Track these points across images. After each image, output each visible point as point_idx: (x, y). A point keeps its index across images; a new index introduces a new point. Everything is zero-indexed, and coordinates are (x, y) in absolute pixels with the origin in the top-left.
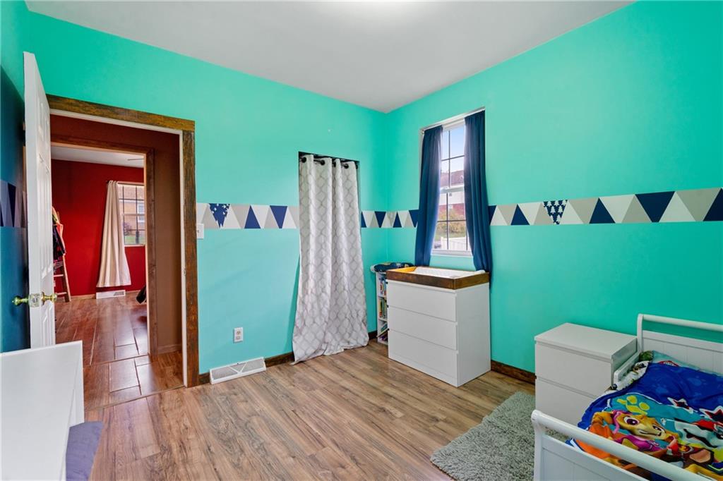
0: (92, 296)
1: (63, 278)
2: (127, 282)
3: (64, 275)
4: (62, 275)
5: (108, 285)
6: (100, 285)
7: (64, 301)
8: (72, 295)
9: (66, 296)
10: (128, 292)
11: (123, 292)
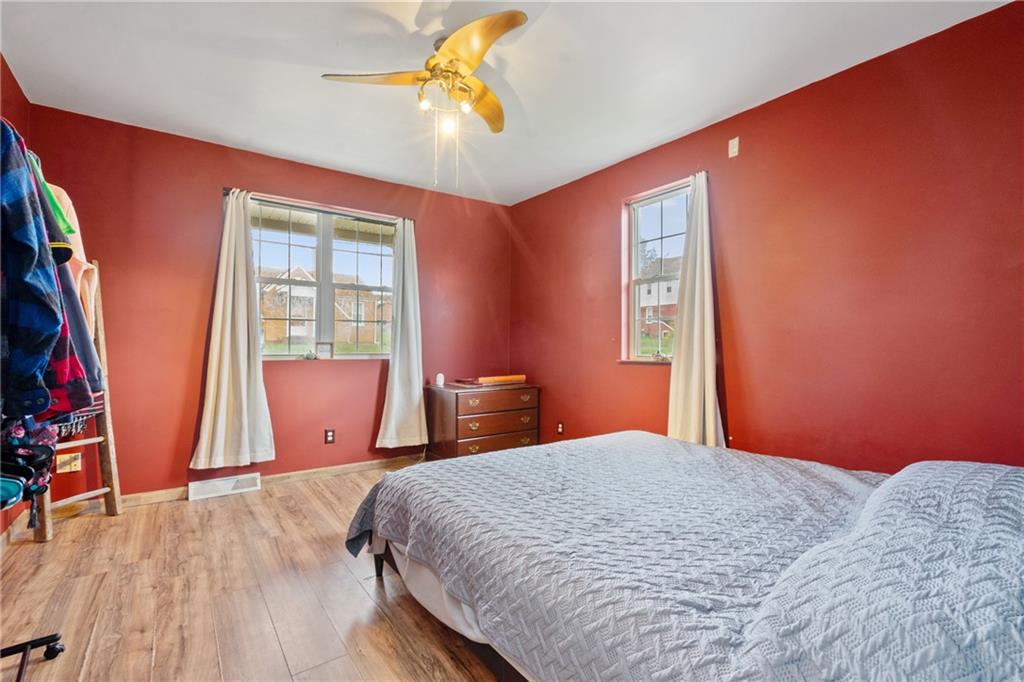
0: (178, 491)
1: (102, 448)
2: (267, 453)
3: (106, 440)
4: (101, 439)
5: (219, 462)
6: (201, 462)
7: (103, 509)
8: (123, 492)
9: (109, 498)
10: (267, 477)
11: (254, 479)
